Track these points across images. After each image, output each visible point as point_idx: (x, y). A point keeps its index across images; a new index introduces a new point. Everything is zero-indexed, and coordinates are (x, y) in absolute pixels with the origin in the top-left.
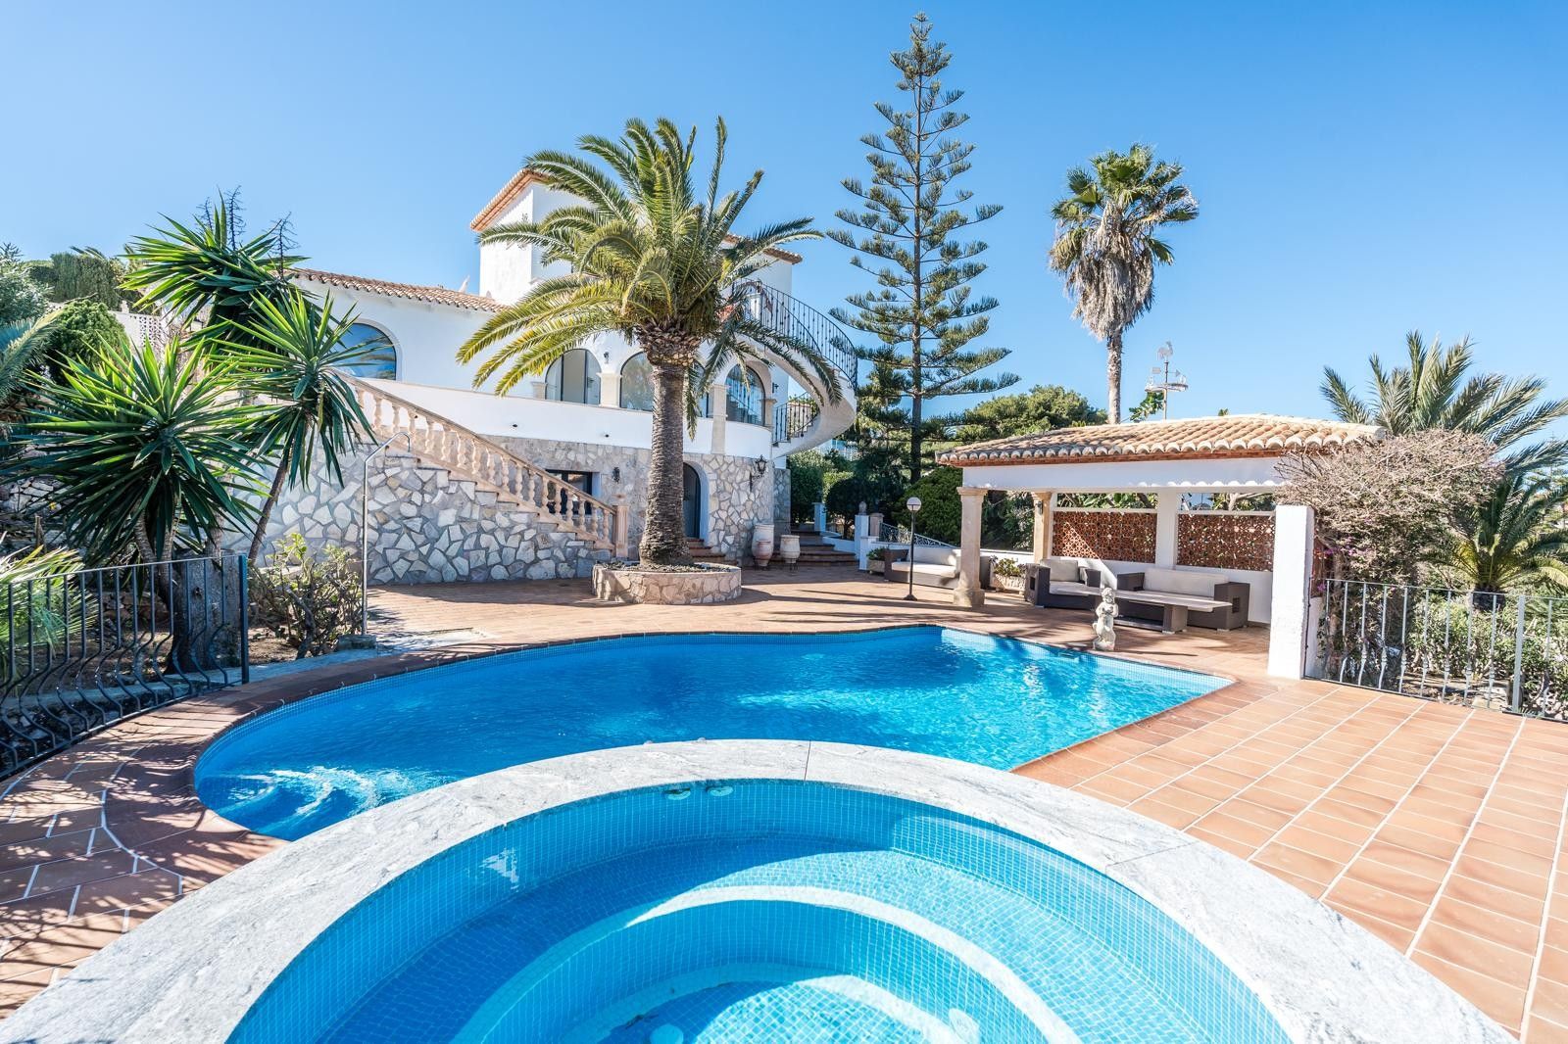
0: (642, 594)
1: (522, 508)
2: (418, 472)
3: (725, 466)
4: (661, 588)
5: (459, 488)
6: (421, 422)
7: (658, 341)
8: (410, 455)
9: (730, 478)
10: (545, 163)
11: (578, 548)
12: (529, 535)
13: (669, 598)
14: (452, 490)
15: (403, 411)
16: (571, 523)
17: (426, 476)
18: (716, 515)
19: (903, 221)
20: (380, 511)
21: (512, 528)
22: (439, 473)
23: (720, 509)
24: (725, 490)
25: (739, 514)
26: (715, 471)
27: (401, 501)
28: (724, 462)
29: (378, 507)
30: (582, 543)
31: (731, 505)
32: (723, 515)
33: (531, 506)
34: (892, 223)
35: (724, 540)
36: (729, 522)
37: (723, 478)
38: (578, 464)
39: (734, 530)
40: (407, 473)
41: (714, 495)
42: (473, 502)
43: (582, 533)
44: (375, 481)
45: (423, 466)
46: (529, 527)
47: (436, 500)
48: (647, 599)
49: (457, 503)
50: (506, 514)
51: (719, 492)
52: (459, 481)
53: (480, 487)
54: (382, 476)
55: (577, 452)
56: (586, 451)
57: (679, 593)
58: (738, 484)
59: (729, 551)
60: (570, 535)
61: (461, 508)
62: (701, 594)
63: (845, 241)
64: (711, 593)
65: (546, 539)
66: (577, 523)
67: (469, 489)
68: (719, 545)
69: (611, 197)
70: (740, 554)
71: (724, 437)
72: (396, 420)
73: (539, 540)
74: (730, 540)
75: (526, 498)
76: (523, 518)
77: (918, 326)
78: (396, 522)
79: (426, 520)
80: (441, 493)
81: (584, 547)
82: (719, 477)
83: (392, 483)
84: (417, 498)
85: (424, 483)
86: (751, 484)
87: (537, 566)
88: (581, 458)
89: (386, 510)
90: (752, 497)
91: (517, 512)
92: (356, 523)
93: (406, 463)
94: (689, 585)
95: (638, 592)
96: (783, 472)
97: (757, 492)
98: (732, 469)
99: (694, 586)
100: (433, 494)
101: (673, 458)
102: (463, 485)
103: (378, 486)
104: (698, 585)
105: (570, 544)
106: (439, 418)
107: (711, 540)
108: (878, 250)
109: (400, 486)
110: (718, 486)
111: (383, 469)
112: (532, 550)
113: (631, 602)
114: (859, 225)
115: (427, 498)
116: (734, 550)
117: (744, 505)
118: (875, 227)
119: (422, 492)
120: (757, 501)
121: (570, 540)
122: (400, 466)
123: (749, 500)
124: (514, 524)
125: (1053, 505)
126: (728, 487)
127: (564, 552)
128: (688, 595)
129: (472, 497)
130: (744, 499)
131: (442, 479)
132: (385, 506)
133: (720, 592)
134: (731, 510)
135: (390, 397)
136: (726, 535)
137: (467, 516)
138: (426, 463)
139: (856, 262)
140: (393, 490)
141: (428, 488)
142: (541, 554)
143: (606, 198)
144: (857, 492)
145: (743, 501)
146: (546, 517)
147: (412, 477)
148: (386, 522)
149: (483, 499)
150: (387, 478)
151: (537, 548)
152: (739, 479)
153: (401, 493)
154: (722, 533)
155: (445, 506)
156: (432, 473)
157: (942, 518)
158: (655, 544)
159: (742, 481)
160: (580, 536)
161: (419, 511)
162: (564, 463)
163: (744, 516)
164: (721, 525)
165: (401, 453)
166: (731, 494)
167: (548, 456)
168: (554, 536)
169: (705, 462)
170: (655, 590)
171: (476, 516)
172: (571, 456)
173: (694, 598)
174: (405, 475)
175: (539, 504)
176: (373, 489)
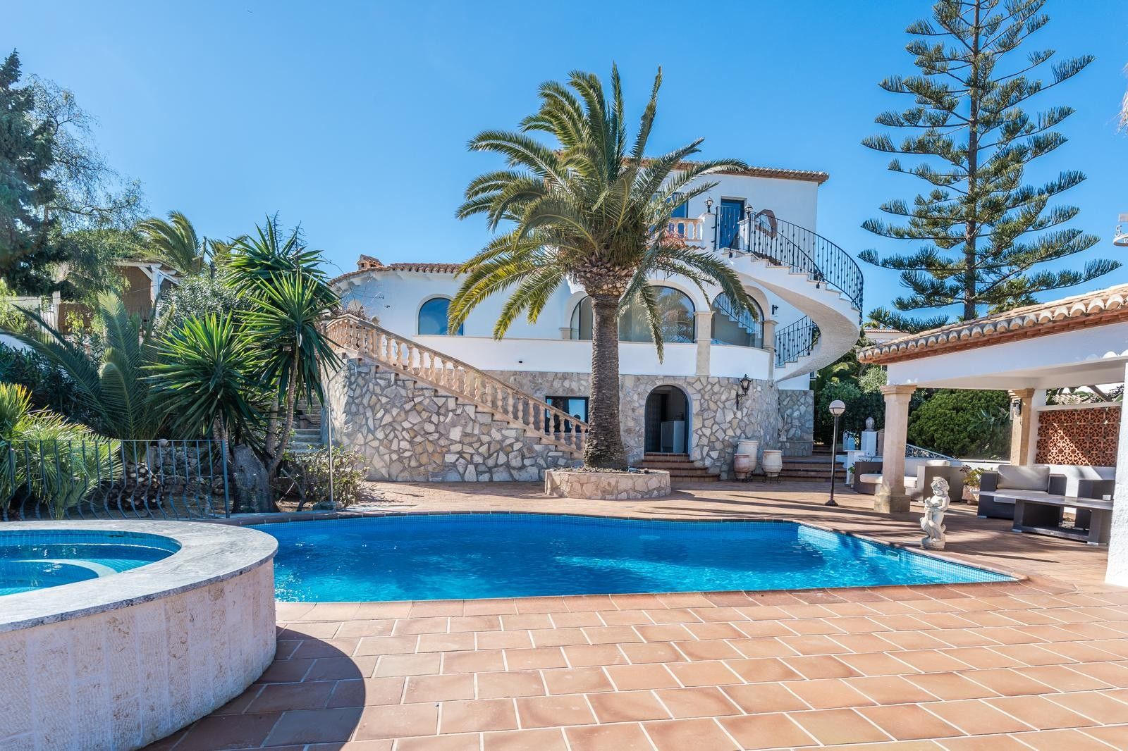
0: (568, 490)
1: (512, 425)
2: (435, 399)
3: (709, 387)
4: (582, 485)
5: (464, 410)
6: (438, 362)
7: (588, 275)
8: (431, 387)
9: (715, 398)
10: (484, 143)
11: (558, 458)
12: (517, 446)
13: (588, 494)
14: (459, 412)
15: (426, 355)
16: (552, 437)
17: (440, 401)
18: (699, 432)
19: (951, 108)
20: (411, 428)
21: (503, 441)
22: (449, 400)
23: (704, 426)
24: (709, 409)
25: (725, 431)
26: (699, 391)
27: (424, 421)
28: (708, 383)
29: (411, 426)
30: (561, 454)
31: (715, 423)
32: (707, 432)
33: (519, 424)
34: (939, 113)
35: (708, 455)
36: (713, 438)
37: (707, 397)
38: (572, 390)
39: (718, 445)
40: (428, 400)
41: (697, 414)
42: (474, 421)
43: (562, 445)
44: (408, 406)
45: (439, 394)
46: (517, 440)
47: (447, 420)
48: (572, 496)
49: (463, 422)
50: (500, 430)
51: (702, 411)
52: (464, 405)
53: (480, 409)
54: (412, 403)
55: (571, 380)
56: (579, 380)
57: (596, 490)
58: (724, 403)
59: (713, 465)
60: (550, 447)
61: (465, 426)
62: (615, 491)
63: (883, 146)
64: (625, 491)
65: (531, 450)
66: (558, 438)
67: (470, 410)
68: (703, 459)
69: (542, 158)
70: (725, 468)
71: (708, 360)
72: (422, 362)
73: (525, 451)
74: (715, 454)
75: (516, 417)
76: (513, 433)
77: (972, 224)
78: (421, 436)
79: (441, 435)
80: (451, 414)
81: (562, 457)
82: (703, 397)
83: (418, 408)
84: (435, 419)
85: (439, 407)
86: (737, 402)
87: (524, 471)
88: (574, 386)
89: (415, 428)
90: (739, 415)
91: (508, 429)
92: (397, 438)
93: (427, 393)
94: (605, 484)
95: (565, 488)
96: (805, 393)
97: (745, 410)
98: (716, 388)
99: (609, 484)
100: (446, 416)
101: (606, 376)
102: (467, 408)
103: (410, 410)
104: (613, 483)
105: (550, 454)
106: (450, 359)
107: (695, 454)
108: (922, 147)
109: (423, 410)
110: (701, 405)
111: (413, 398)
112: (519, 459)
113: (561, 496)
114: (902, 125)
115: (442, 418)
116: (719, 464)
117: (730, 422)
118: (921, 123)
119: (438, 414)
120: (746, 419)
121: (550, 451)
122: (423, 395)
123: (735, 418)
124: (505, 438)
125: (1038, 403)
126: (712, 406)
127: (546, 461)
128: (604, 492)
129: (473, 417)
130: (730, 416)
131: (451, 404)
132: (414, 425)
133: (635, 491)
134: (715, 427)
135: (417, 346)
136: (711, 450)
137: (470, 432)
138: (441, 392)
139: (896, 167)
140: (419, 413)
141: (442, 411)
142: (527, 462)
143: (538, 160)
144: (866, 407)
145: (728, 419)
146: (531, 433)
147: (431, 403)
148: (415, 436)
149: (481, 419)
150: (415, 405)
151: (523, 457)
152: (724, 398)
153: (425, 415)
154: (706, 449)
155: (454, 425)
156: (444, 399)
157: (952, 430)
158: (591, 450)
159: (727, 400)
160: (560, 448)
161: (436, 428)
162: (561, 390)
163: (730, 433)
164: (705, 441)
165: (425, 385)
166: (716, 412)
167: (548, 385)
168: (537, 448)
169: (689, 384)
170: (577, 486)
171: (476, 432)
172: (567, 384)
173: (608, 494)
174: (426, 402)
175: (526, 423)
176: (407, 412)
